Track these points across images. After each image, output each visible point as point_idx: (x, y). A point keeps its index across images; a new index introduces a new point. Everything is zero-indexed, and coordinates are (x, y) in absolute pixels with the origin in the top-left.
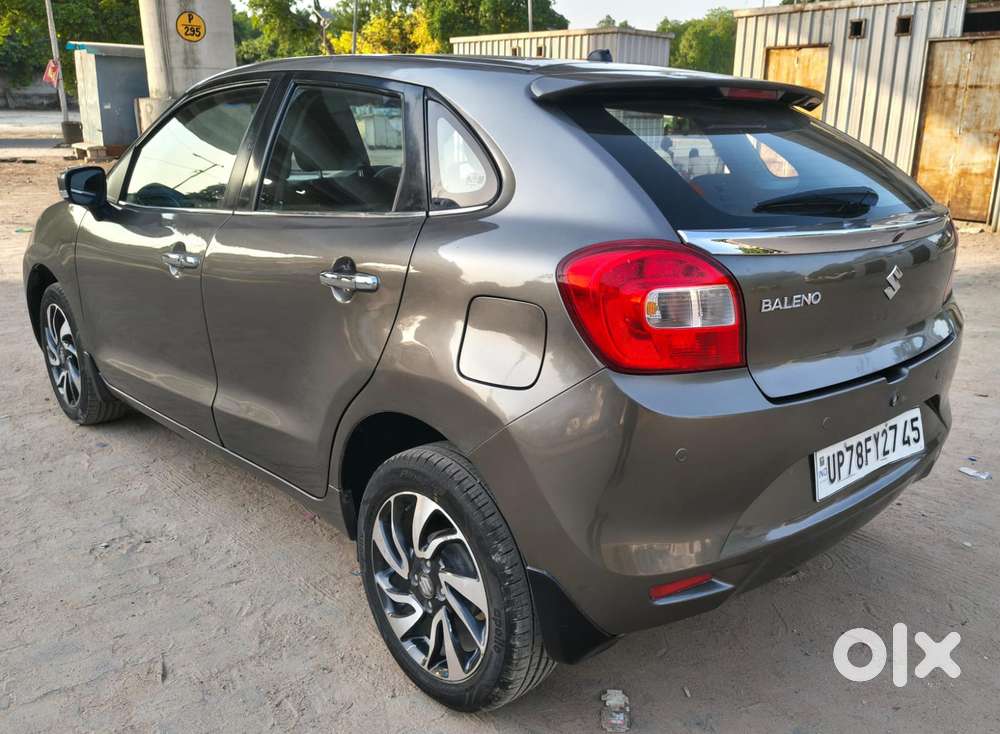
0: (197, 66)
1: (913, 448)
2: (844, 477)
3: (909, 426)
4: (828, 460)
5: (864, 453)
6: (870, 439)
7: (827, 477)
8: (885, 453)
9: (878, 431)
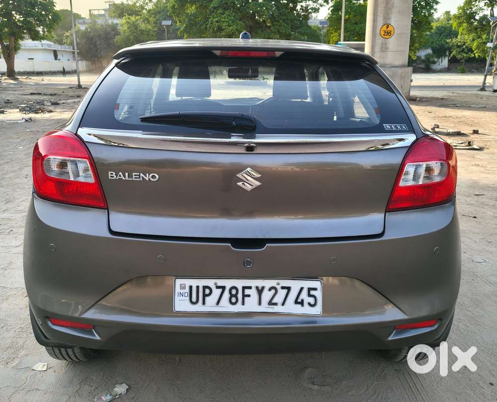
0: (386, 50)
1: (306, 310)
2: (211, 305)
3: (305, 292)
4: (191, 287)
5: (240, 296)
6: (250, 288)
7: (188, 298)
8: (271, 303)
9: (263, 285)
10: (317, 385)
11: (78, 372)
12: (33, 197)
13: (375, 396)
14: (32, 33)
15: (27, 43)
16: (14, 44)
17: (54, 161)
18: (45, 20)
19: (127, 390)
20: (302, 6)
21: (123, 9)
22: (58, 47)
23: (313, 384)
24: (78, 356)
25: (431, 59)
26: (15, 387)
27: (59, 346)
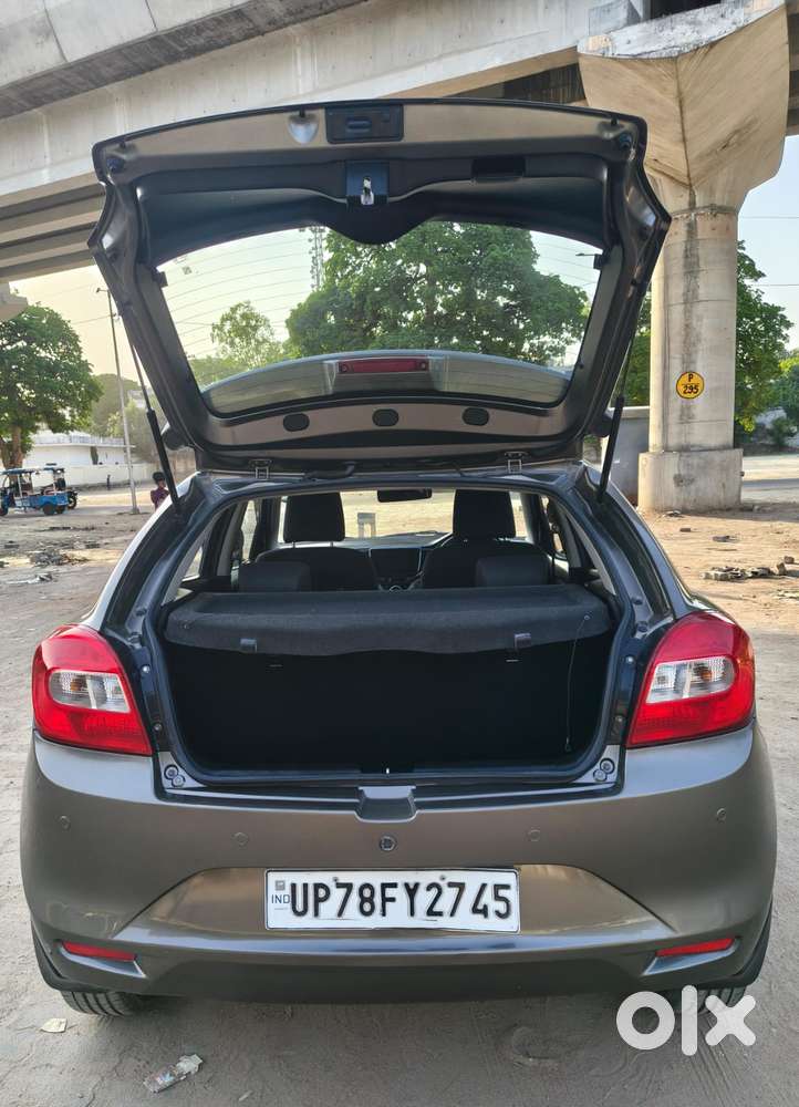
0: (690, 420)
1: (492, 924)
2: (328, 917)
3: (489, 892)
4: (294, 886)
5: (378, 900)
6: (394, 885)
7: (289, 906)
8: (431, 912)
9: (417, 881)
10: (534, 1057)
11: (118, 1034)
12: (34, 737)
13: (637, 1078)
14: (53, 419)
15: (43, 436)
16: (20, 440)
17: (67, 677)
18: (74, 395)
19: (200, 1065)
20: (532, 345)
21: (210, 368)
22: (98, 442)
23: (528, 1055)
24: (117, 1007)
25: (785, 429)
26: (11, 1062)
27: (84, 990)
